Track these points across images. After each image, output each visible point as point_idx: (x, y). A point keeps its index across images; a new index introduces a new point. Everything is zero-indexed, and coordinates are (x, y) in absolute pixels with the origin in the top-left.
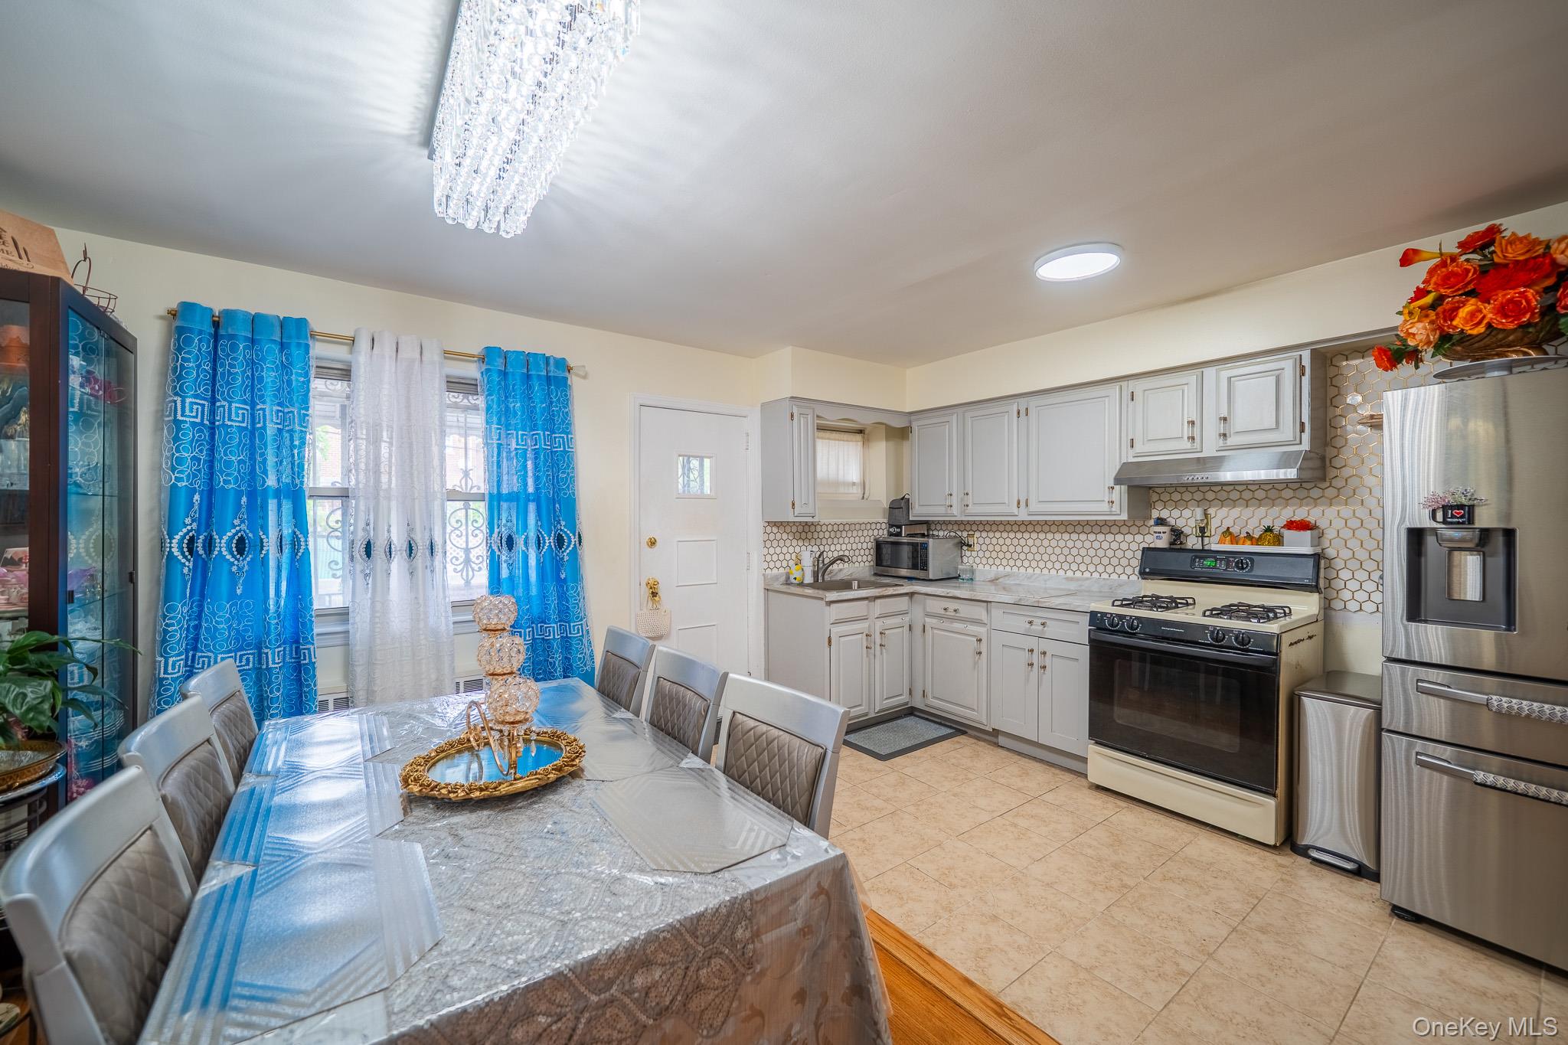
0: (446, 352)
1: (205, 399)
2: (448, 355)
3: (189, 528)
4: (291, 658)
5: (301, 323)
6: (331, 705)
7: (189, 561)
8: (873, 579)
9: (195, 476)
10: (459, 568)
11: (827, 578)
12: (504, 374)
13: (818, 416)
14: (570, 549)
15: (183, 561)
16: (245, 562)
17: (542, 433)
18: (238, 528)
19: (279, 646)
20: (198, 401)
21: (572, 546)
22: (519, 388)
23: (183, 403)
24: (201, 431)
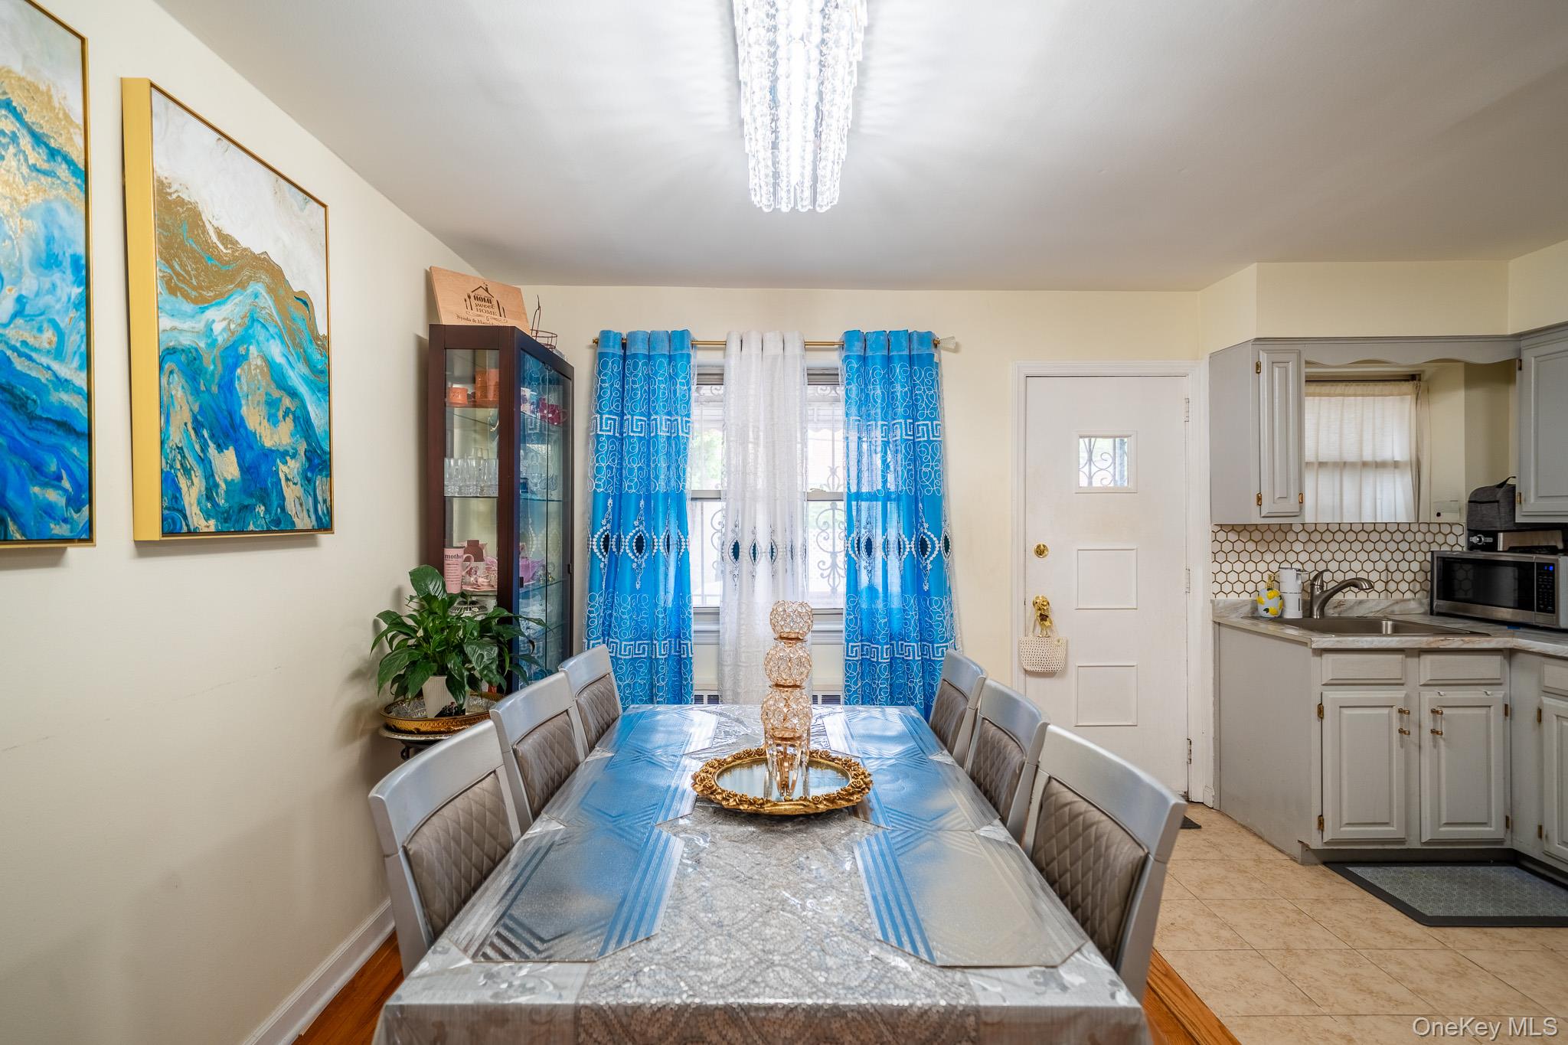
0: (806, 344)
1: (616, 415)
2: (808, 346)
3: (605, 528)
4: (675, 651)
5: (683, 334)
6: (705, 699)
7: (604, 556)
8: (1427, 620)
9: (609, 482)
10: (826, 573)
11: (1330, 611)
12: (864, 359)
13: (1307, 362)
14: (934, 556)
15: (600, 557)
16: (643, 560)
17: (903, 421)
18: (637, 529)
19: (665, 639)
20: (611, 416)
21: (936, 552)
22: (880, 371)
23: (601, 418)
24: (613, 442)
